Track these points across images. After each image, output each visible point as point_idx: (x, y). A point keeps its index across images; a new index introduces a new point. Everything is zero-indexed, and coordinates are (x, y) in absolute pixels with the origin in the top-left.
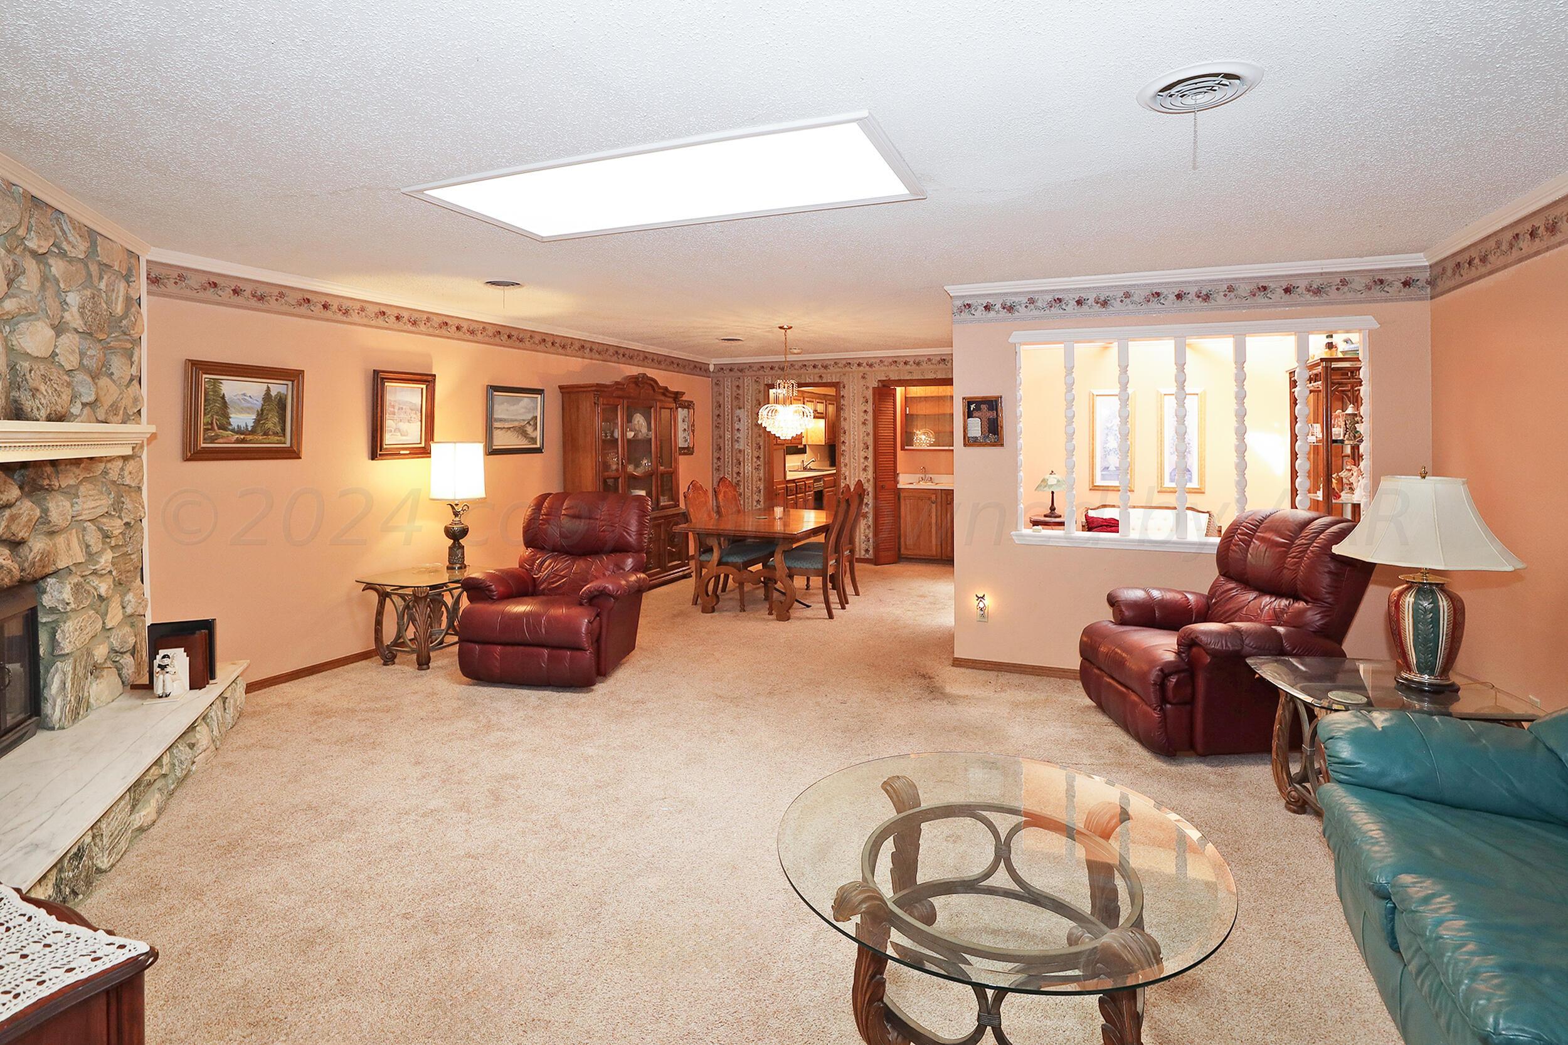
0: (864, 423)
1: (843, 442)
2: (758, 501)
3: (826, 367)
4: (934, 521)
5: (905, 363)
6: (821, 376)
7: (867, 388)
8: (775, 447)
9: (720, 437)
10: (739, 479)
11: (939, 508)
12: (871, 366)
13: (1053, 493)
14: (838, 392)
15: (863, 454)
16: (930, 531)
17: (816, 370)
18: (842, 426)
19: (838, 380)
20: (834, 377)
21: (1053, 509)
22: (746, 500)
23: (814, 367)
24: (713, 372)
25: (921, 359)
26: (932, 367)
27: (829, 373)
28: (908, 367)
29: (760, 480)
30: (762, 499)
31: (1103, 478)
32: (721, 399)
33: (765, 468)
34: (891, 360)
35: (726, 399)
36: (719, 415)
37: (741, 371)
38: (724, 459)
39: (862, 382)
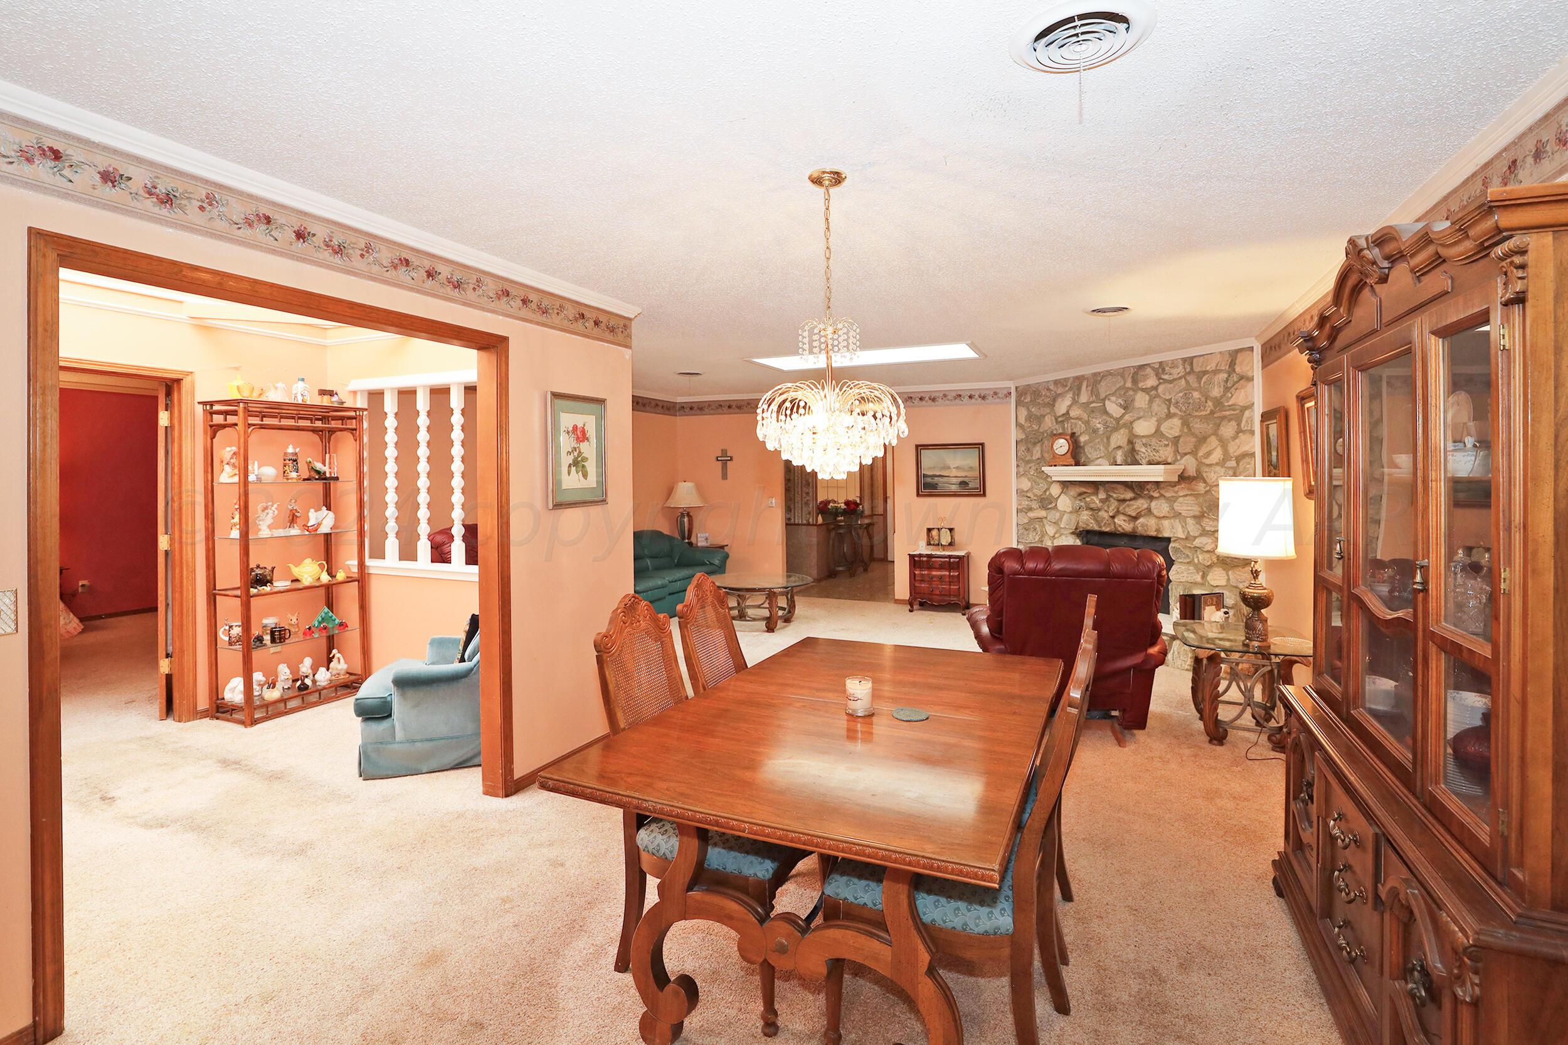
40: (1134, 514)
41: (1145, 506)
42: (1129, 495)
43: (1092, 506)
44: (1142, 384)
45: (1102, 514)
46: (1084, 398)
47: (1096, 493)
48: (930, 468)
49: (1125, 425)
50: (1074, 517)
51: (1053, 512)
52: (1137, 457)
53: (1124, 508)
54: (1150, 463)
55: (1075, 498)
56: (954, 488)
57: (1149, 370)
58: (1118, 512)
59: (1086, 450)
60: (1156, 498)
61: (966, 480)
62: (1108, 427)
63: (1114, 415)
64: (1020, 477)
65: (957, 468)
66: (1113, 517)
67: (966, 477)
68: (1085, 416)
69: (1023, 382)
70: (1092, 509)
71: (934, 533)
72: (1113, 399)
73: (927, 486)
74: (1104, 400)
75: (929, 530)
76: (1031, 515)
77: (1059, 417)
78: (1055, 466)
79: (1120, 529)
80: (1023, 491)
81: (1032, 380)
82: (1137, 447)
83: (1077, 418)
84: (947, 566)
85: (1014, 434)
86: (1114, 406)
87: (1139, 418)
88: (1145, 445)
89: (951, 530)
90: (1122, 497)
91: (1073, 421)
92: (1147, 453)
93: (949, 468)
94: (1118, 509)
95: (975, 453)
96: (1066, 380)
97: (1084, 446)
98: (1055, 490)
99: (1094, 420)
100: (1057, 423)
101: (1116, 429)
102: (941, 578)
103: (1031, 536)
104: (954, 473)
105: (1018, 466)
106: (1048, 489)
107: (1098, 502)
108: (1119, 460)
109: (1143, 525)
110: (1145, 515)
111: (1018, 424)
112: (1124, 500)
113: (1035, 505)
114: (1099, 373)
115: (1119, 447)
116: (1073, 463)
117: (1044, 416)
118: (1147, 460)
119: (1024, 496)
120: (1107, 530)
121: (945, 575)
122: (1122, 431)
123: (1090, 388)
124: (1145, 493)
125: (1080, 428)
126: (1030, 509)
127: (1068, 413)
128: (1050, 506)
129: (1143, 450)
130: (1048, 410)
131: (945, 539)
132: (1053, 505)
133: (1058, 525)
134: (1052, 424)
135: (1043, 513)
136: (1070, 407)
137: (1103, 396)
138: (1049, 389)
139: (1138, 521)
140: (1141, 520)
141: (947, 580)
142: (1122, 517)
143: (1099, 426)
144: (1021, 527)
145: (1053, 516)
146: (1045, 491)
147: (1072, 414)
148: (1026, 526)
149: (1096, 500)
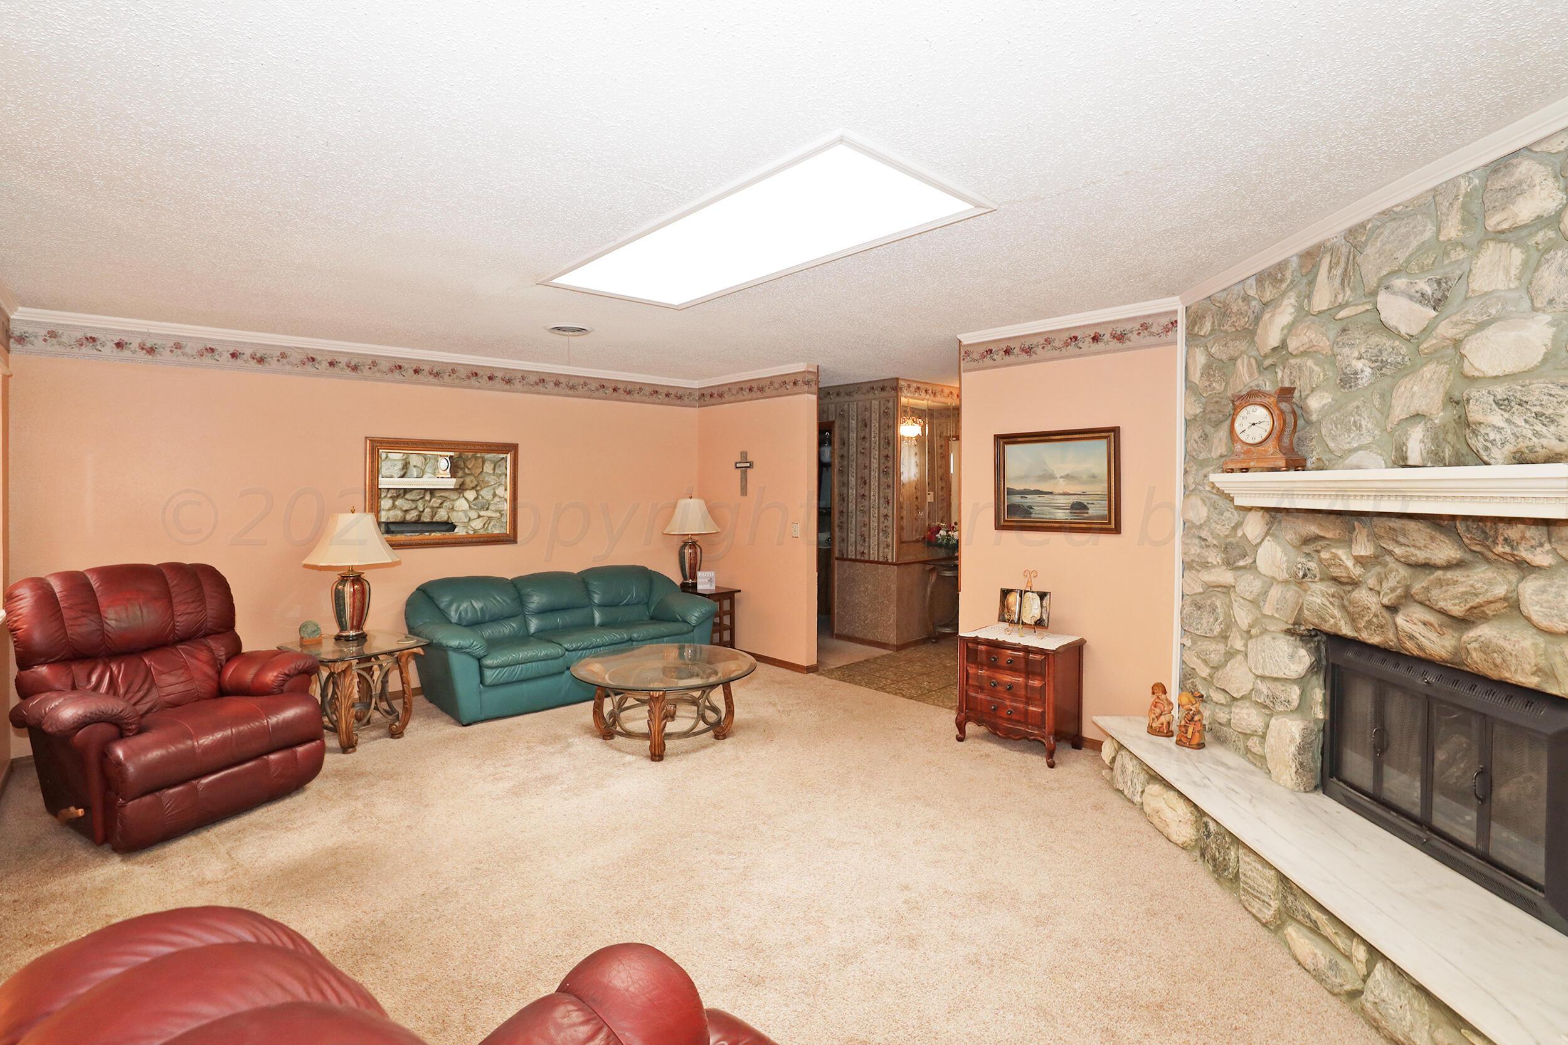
40: (1457, 610)
41: (1500, 590)
42: (1444, 551)
43: (1336, 572)
44: (1498, 217)
45: (1362, 596)
46: (1322, 300)
47: (1348, 542)
48: (1020, 478)
49: (1434, 356)
50: (1291, 593)
51: (1248, 577)
52: (1473, 442)
53: (1427, 589)
54: (1520, 458)
55: (1297, 548)
56: (1061, 515)
57: (1525, 168)
58: (1407, 597)
59: (1324, 431)
60: (1539, 568)
61: (1083, 500)
62: (1384, 363)
63: (1403, 330)
64: (1188, 496)
65: (1068, 477)
66: (1393, 609)
67: (1084, 494)
68: (1324, 343)
69: (1196, 296)
70: (1335, 580)
71: (1013, 599)
72: (1400, 283)
73: (1013, 509)
74: (1374, 294)
75: (1005, 593)
76: (1208, 577)
77: (1266, 356)
78: (1246, 470)
79: (1409, 645)
80: (1194, 526)
81: (1214, 285)
82: (1475, 413)
83: (1304, 353)
84: (1022, 665)
85: (1181, 406)
86: (1404, 302)
87: (1481, 326)
88: (1503, 404)
89: (1042, 596)
90: (1421, 556)
91: (1292, 361)
92: (1508, 429)
93: (1052, 477)
94: (1408, 588)
95: (1100, 447)
96: (1282, 266)
97: (1319, 422)
98: (1253, 527)
99: (1346, 351)
100: (1260, 372)
101: (1404, 370)
102: (1011, 687)
103: (1204, 621)
104: (1061, 486)
105: (1186, 472)
106: (1239, 525)
107: (1350, 564)
108: (1415, 449)
109: (1486, 648)
110: (1497, 616)
111: (1190, 386)
112: (1427, 566)
113: (1214, 557)
114: (1363, 225)
115: (1417, 417)
116: (1282, 463)
117: (1233, 359)
118: (1509, 448)
119: (1194, 536)
120: (1375, 640)
121: (1018, 684)
122: (1428, 371)
123: (1338, 272)
124: (1499, 549)
125: (1311, 377)
126: (1205, 565)
127: (1283, 345)
128: (1241, 563)
129: (1497, 418)
130: (1243, 345)
131: (1032, 610)
132: (1249, 560)
133: (1259, 608)
134: (1251, 375)
135: (1226, 577)
136: (1291, 328)
137: (1372, 281)
138: (1246, 299)
139: (1472, 633)
140: (1484, 631)
141: (1023, 692)
142: (1419, 613)
143: (1359, 365)
144: (1188, 600)
145: (1248, 585)
146: (1235, 528)
147: (1293, 345)
148: (1198, 598)
149: (1346, 559)
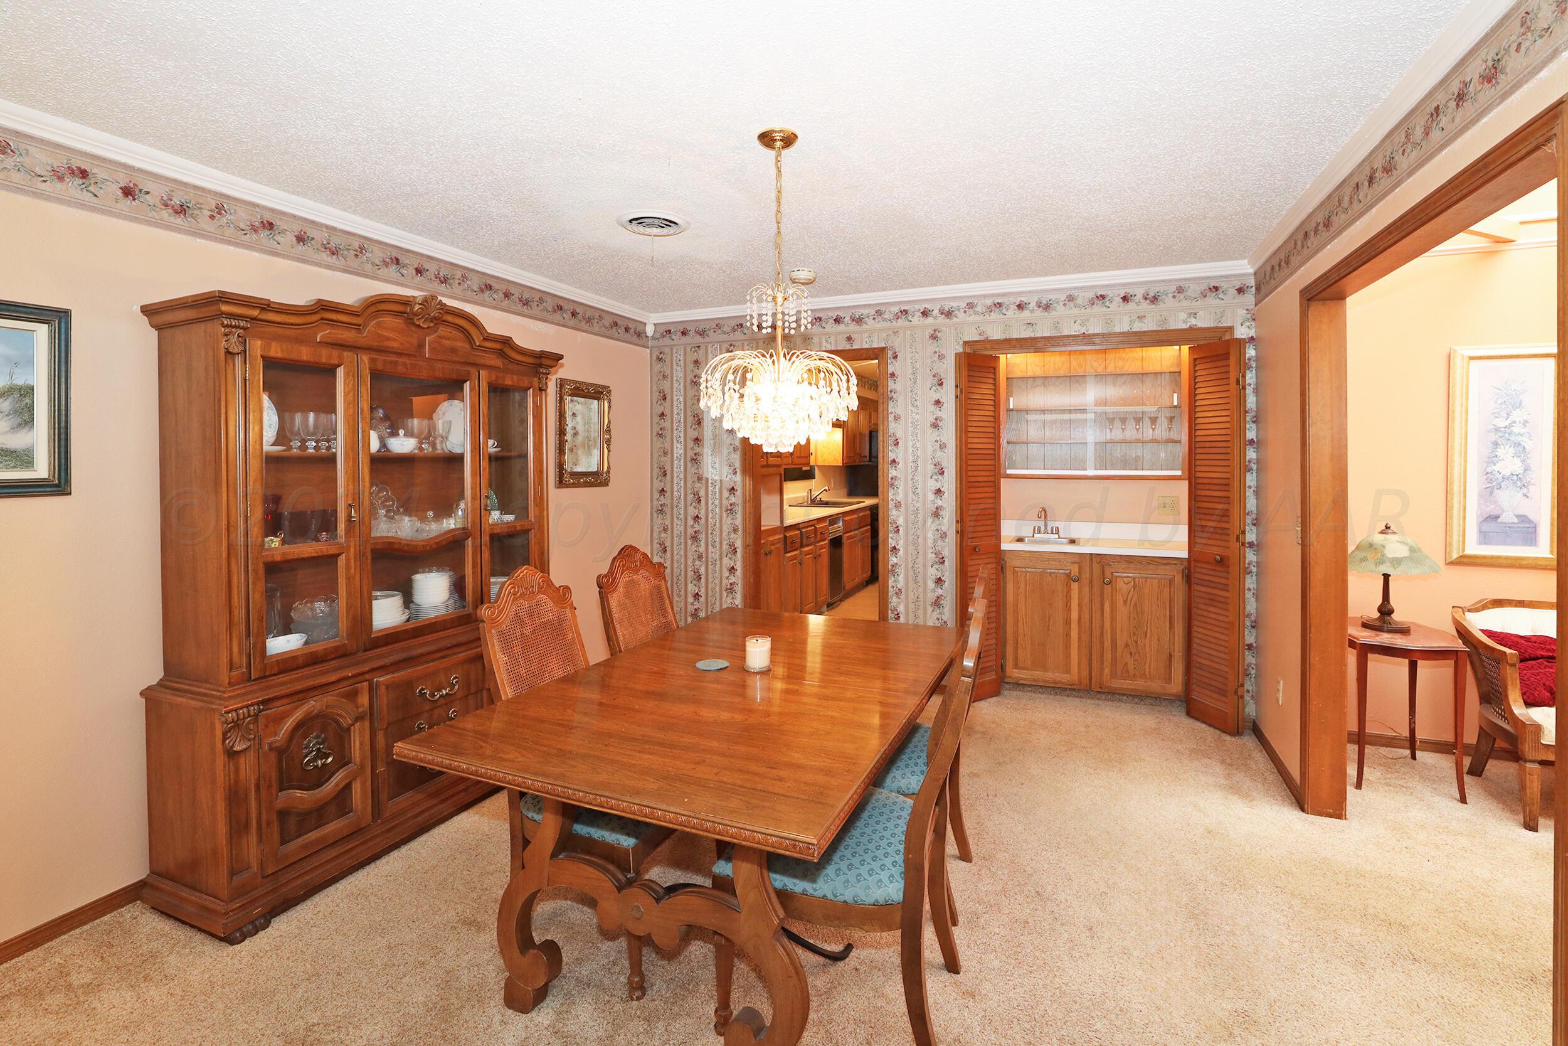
0: (935, 426)
1: (894, 461)
2: (732, 570)
3: (859, 321)
4: (1075, 615)
5: (1020, 307)
6: (849, 339)
7: (941, 357)
8: (765, 471)
9: (665, 453)
10: (697, 527)
11: (1086, 590)
12: (949, 314)
13: (1386, 577)
14: (884, 364)
15: (933, 485)
16: (1068, 635)
17: (841, 328)
18: (891, 431)
19: (883, 345)
20: (875, 339)
21: (1385, 610)
22: (710, 567)
23: (837, 320)
24: (653, 338)
25: (1053, 297)
26: (1075, 311)
27: (865, 331)
28: (1026, 314)
29: (735, 530)
30: (739, 566)
31: (1484, 538)
32: (666, 385)
33: (744, 508)
34: (989, 302)
35: (675, 385)
36: (662, 414)
37: (702, 333)
38: (672, 492)
39: (932, 347)
